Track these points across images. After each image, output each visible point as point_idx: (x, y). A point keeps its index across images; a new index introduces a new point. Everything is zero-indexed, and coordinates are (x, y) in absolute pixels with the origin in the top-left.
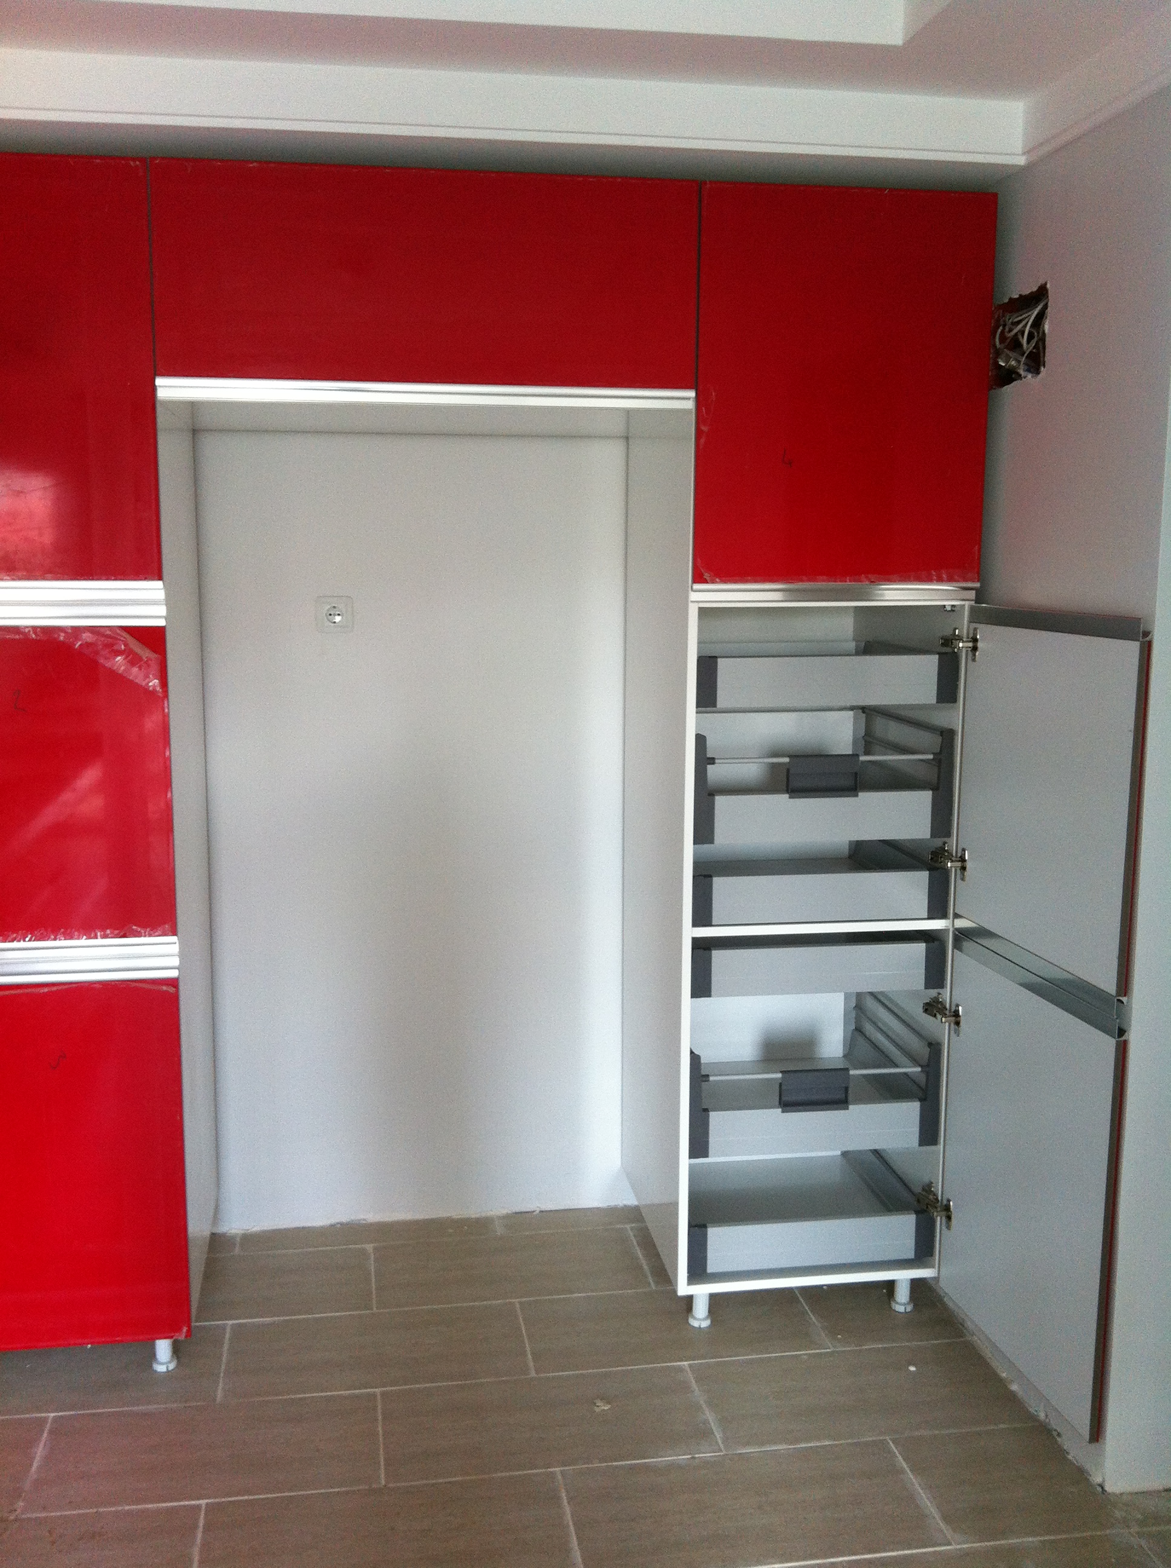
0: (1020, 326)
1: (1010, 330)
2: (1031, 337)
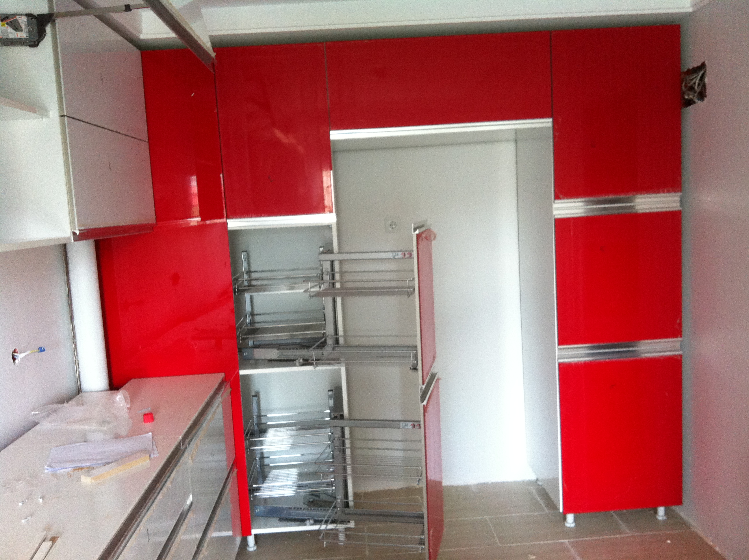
0: (693, 81)
1: (689, 83)
2: (699, 85)
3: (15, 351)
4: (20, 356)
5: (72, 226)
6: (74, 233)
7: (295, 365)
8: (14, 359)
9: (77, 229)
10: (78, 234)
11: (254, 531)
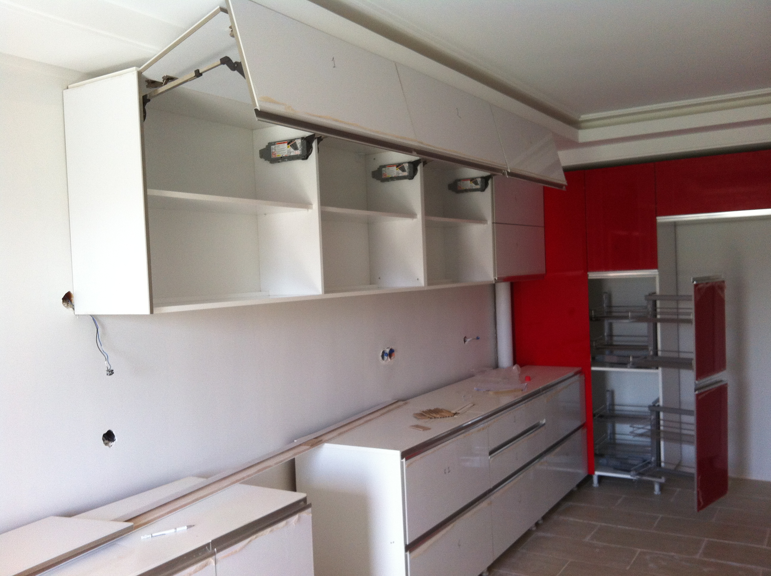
3: (465, 338)
4: (468, 340)
5: (495, 276)
6: (495, 279)
7: (626, 367)
8: (465, 342)
9: (496, 276)
10: (497, 279)
11: (597, 473)
